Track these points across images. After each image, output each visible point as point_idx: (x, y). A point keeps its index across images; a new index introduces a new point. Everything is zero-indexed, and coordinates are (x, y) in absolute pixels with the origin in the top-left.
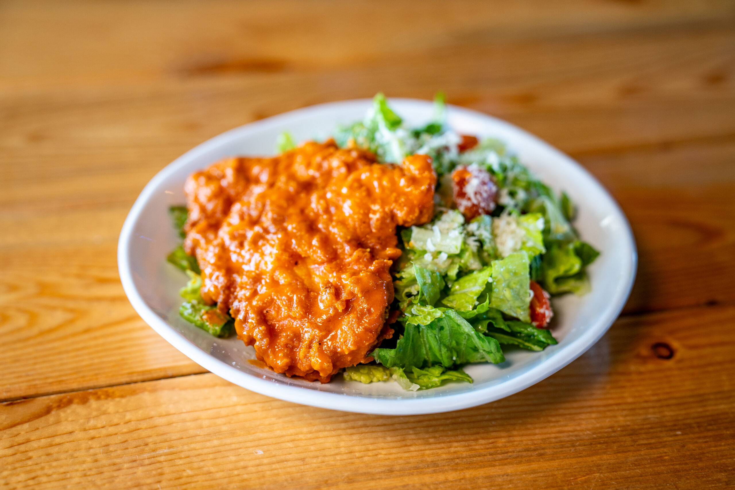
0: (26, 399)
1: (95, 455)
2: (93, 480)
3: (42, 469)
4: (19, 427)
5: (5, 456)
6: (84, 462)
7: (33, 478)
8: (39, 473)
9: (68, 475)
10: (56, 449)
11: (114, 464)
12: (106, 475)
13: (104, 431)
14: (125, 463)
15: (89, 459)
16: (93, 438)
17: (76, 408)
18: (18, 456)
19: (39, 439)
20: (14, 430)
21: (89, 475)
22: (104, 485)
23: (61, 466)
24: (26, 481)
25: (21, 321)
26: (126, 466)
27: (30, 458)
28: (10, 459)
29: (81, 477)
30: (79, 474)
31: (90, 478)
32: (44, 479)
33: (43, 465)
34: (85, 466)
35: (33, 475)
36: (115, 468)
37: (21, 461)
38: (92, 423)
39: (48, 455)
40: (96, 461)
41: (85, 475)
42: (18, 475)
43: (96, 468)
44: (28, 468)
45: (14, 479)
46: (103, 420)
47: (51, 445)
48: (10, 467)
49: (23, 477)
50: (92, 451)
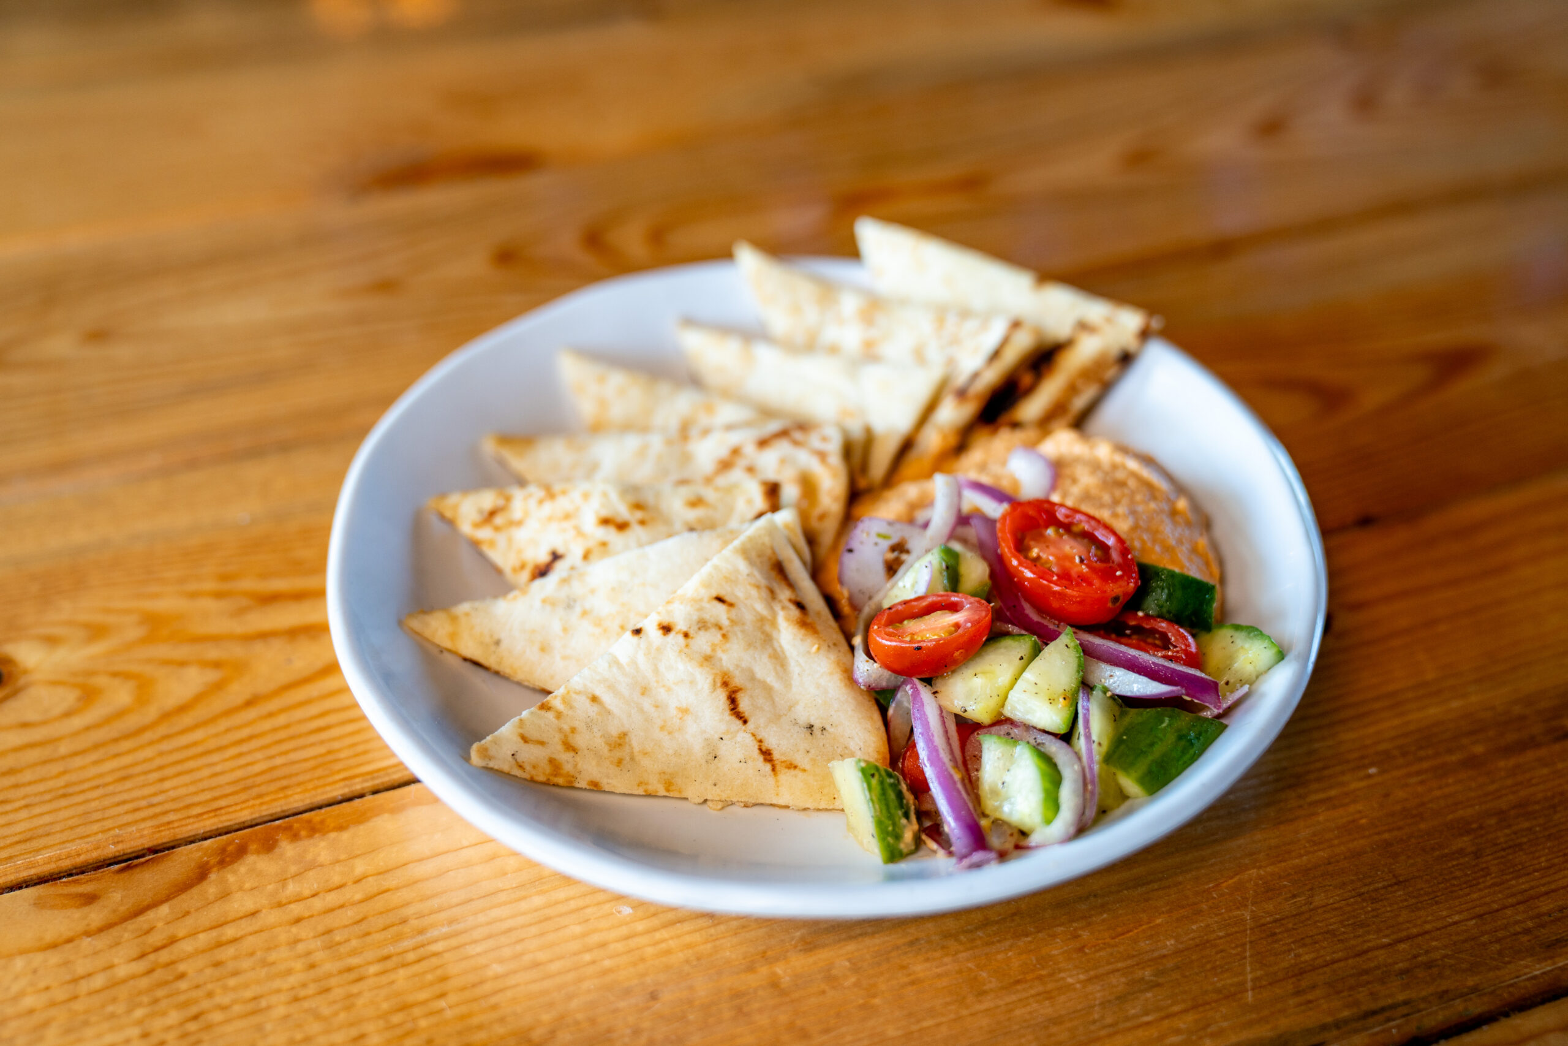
0: (157, 852)
1: (309, 953)
2: (314, 1006)
3: (210, 995)
4: (151, 915)
5: (133, 977)
6: (289, 972)
7: (196, 1017)
8: (205, 1004)
9: (263, 1003)
10: (230, 951)
11: (349, 970)
12: (338, 993)
13: (318, 904)
14: (370, 963)
15: (298, 965)
16: (298, 921)
17: (255, 863)
18: (159, 975)
19: (193, 934)
20: (143, 921)
21: (305, 998)
22: (336, 1014)
23: (246, 986)
24: (182, 1024)
25: (122, 695)
26: (373, 969)
27: (182, 976)
28: (144, 983)
29: (289, 1003)
30: (283, 997)
31: (306, 1004)
32: (217, 1017)
33: (210, 987)
34: (292, 980)
35: (194, 1010)
36: (353, 976)
37: (166, 983)
38: (292, 888)
39: (217, 964)
40: (312, 966)
41: (296, 999)
42: (164, 1014)
43: (315, 981)
44: (182, 998)
45: (158, 1024)
46: (310, 883)
47: (219, 945)
48: (145, 999)
49: (174, 1017)
50: (301, 948)
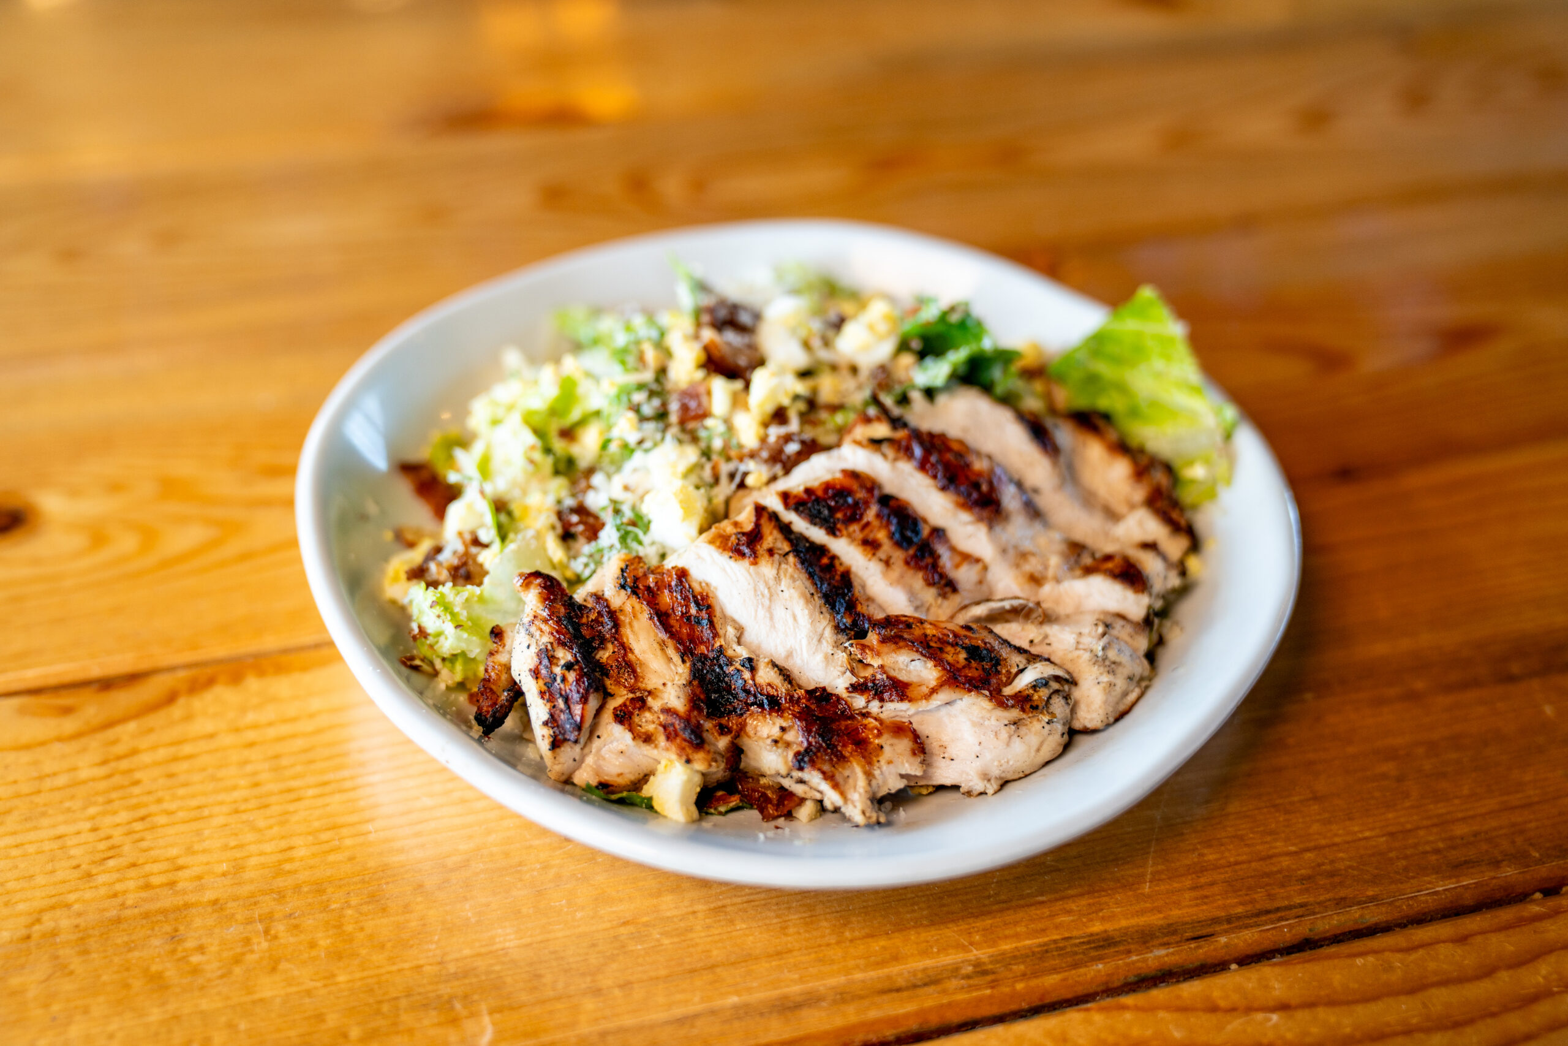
0: (133, 678)
1: (255, 774)
2: (251, 819)
3: (159, 801)
4: (119, 730)
5: (94, 780)
6: (235, 788)
7: (143, 819)
8: (153, 808)
9: (206, 812)
10: (184, 766)
11: (289, 790)
12: (275, 809)
13: (272, 732)
14: (309, 787)
15: (242, 782)
16: (251, 745)
17: (222, 694)
18: (117, 780)
19: (154, 748)
20: (111, 734)
21: (244, 811)
22: (271, 827)
23: (193, 796)
24: (129, 823)
25: (127, 543)
26: (311, 792)
27: (137, 783)
28: (103, 785)
29: (230, 814)
30: (225, 809)
31: (244, 817)
32: (162, 820)
33: (160, 794)
34: (236, 795)
35: (142, 812)
36: (292, 796)
37: (122, 787)
38: (251, 717)
39: (171, 776)
40: (256, 785)
41: (237, 811)
42: (115, 813)
43: (256, 797)
44: (134, 801)
45: (108, 820)
46: (269, 713)
47: (175, 759)
48: (100, 799)
49: (123, 816)
50: (249, 768)
